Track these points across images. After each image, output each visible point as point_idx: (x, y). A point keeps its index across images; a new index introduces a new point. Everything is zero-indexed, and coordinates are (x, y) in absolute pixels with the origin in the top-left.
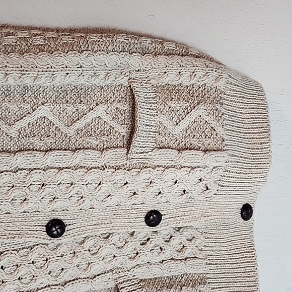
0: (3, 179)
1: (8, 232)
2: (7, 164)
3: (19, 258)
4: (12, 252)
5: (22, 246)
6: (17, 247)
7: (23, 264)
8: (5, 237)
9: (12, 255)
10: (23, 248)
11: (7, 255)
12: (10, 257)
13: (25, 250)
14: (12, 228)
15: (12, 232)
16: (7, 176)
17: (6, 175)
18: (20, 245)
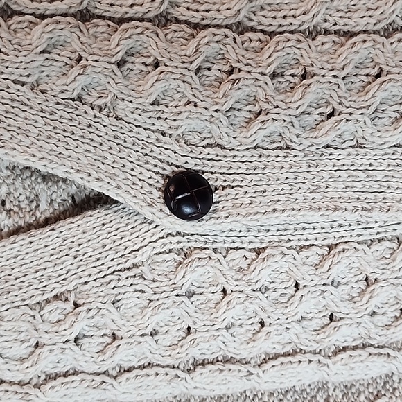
0: (357, 52)
1: (355, 195)
2: (370, 13)
3: (373, 264)
4: (358, 246)
5: (378, 233)
6: (367, 236)
7: (383, 277)
8: (350, 207)
9: (357, 254)
10: (380, 240)
11: (346, 254)
12: (354, 259)
13: (387, 244)
14: (364, 186)
15: (364, 195)
16: (367, 45)
17: (364, 41)
18: (375, 231)
